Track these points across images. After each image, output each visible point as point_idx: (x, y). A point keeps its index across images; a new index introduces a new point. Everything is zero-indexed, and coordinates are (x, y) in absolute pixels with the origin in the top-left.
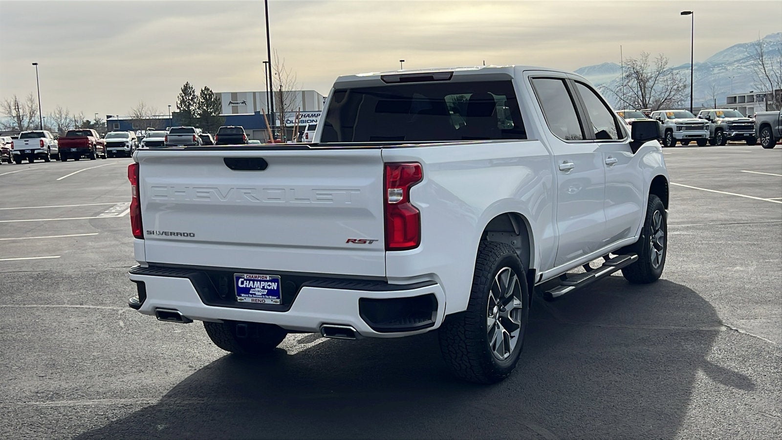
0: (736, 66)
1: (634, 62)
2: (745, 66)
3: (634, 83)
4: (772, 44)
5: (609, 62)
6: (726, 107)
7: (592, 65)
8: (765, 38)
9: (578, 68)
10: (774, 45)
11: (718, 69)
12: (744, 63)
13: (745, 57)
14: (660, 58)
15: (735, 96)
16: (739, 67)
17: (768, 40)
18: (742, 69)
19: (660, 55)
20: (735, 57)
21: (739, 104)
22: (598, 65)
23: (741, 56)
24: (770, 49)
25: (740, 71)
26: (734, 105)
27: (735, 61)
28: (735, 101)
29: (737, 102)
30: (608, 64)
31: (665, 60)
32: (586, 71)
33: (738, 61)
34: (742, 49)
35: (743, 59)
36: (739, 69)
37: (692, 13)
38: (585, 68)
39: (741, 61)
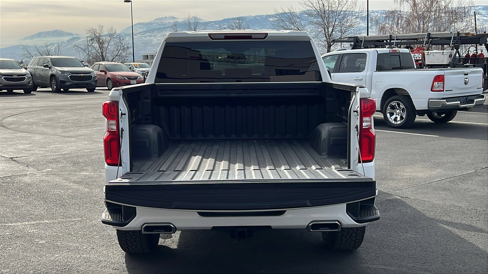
0: (139, 36)
1: (95, 31)
2: (144, 37)
3: (96, 45)
4: (159, 24)
5: (59, 30)
6: (143, 62)
7: (47, 31)
8: (154, 20)
9: (38, 32)
10: (160, 24)
11: (128, 37)
12: (144, 34)
13: (144, 31)
14: (111, 28)
15: (147, 55)
16: (140, 37)
17: (157, 22)
18: (142, 38)
19: (111, 27)
20: (138, 31)
21: (150, 60)
22: (52, 31)
23: (141, 30)
24: (158, 27)
25: (141, 39)
26: (147, 61)
27: (138, 33)
28: (148, 58)
29: (149, 59)
30: (58, 30)
31: (114, 30)
32: (43, 35)
33: (140, 33)
34: (142, 26)
35: (143, 32)
36: (141, 38)
37: (131, 1)
38: (43, 32)
39: (142, 34)
